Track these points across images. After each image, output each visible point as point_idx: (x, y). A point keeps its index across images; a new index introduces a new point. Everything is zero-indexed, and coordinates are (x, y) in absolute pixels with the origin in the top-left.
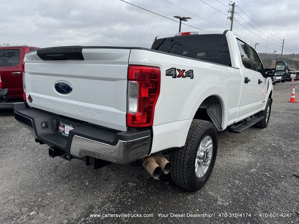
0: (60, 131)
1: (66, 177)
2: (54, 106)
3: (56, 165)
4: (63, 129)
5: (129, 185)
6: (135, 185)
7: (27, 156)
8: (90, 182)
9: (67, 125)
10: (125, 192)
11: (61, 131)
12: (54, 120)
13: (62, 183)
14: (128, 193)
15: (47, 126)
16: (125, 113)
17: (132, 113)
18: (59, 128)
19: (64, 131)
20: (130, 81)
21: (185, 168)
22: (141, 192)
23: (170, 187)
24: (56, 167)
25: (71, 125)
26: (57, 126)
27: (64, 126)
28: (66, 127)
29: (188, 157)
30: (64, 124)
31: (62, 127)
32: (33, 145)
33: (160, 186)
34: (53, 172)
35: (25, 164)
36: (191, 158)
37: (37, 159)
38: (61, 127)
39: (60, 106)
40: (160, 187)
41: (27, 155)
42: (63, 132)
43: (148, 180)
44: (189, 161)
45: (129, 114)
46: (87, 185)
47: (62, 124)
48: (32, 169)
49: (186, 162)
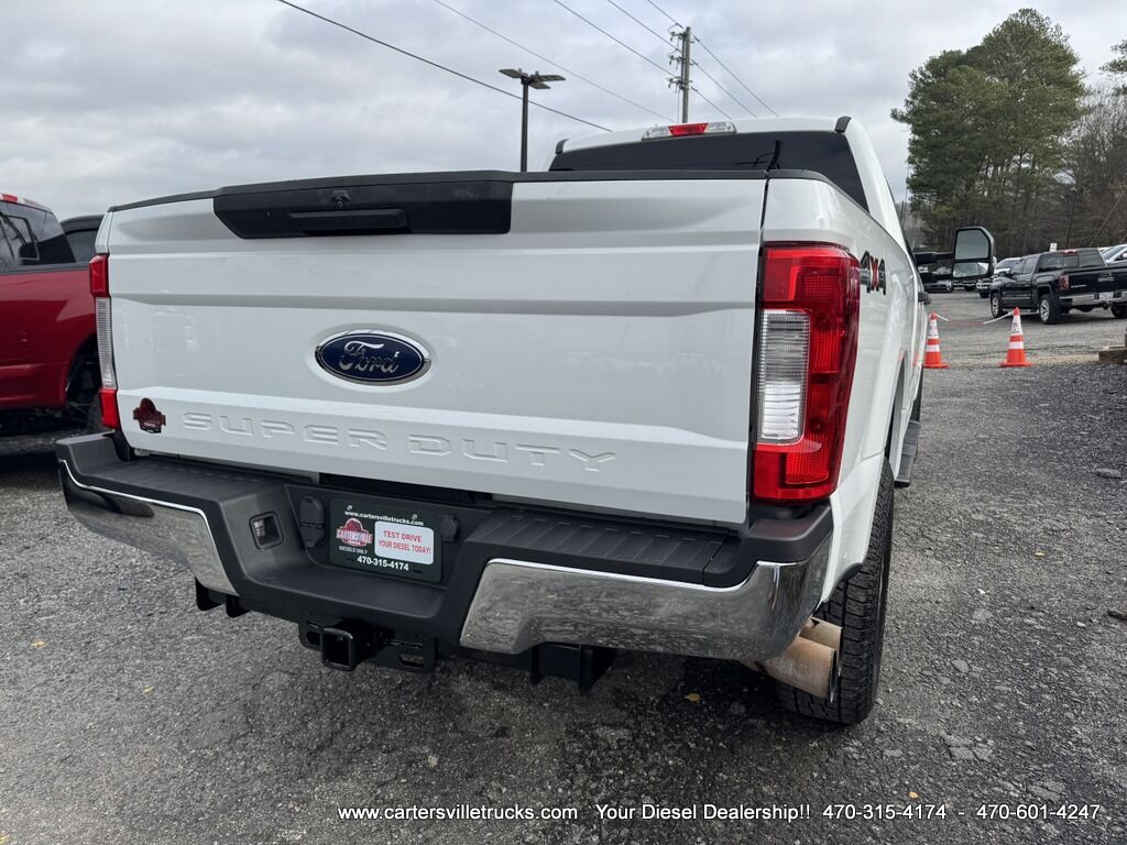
0: (341, 548)
1: (320, 748)
2: (316, 438)
3: (237, 699)
4: (365, 538)
5: (605, 740)
6: (623, 733)
7: (73, 677)
8: (443, 754)
9: (386, 518)
10: (605, 773)
11: (349, 549)
12: (310, 502)
13: (322, 773)
14: (621, 772)
15: (270, 533)
16: (744, 446)
17: (782, 441)
18: (338, 536)
19: (370, 549)
20: (767, 312)
21: (849, 643)
22: (667, 763)
23: (760, 723)
24: (249, 710)
25: (415, 516)
26: (324, 526)
27: (370, 527)
28: (380, 527)
29: (863, 599)
30: (372, 517)
31: (354, 527)
32: (72, 626)
33: (723, 723)
34: (245, 735)
35: (86, 715)
36: (870, 602)
37: (131, 687)
38: (349, 529)
39: (352, 436)
40: (720, 727)
41: (73, 672)
42: (361, 551)
43: (659, 707)
44: (866, 615)
45: (762, 449)
46: (438, 766)
47: (353, 516)
48: (135, 735)
49: (853, 617)
